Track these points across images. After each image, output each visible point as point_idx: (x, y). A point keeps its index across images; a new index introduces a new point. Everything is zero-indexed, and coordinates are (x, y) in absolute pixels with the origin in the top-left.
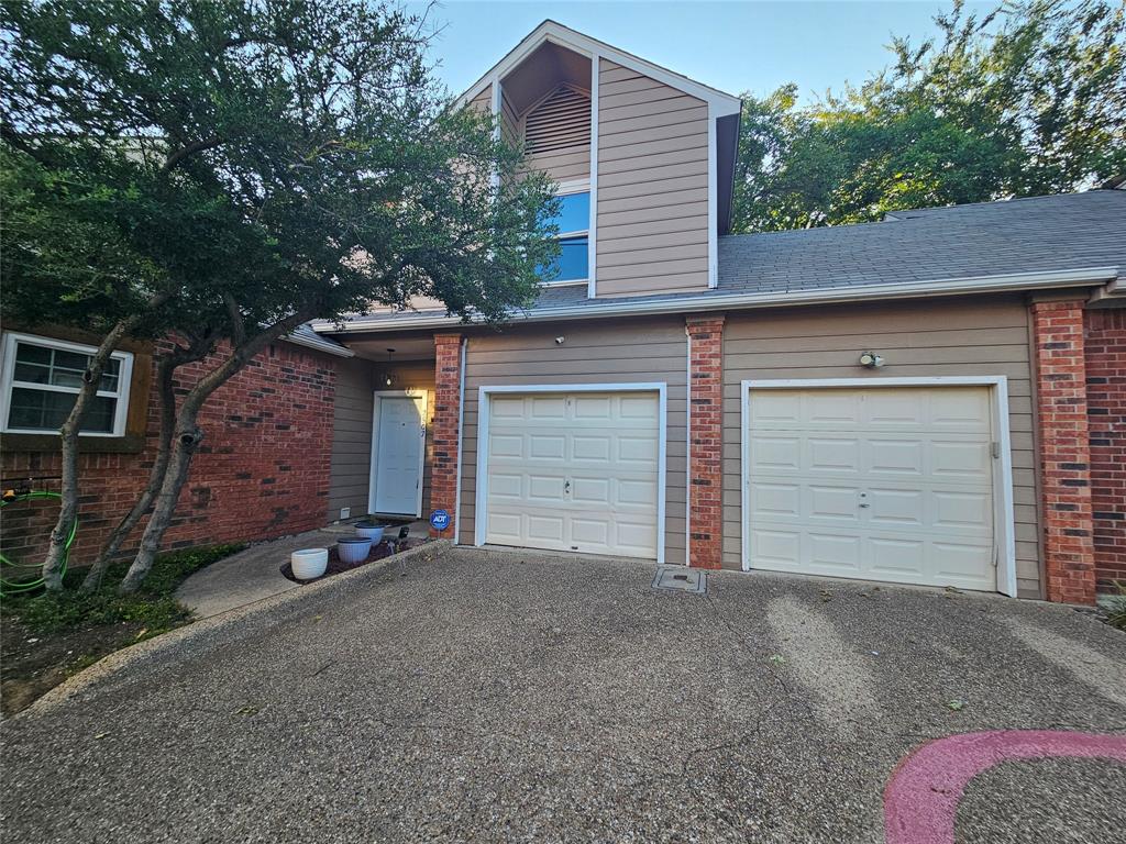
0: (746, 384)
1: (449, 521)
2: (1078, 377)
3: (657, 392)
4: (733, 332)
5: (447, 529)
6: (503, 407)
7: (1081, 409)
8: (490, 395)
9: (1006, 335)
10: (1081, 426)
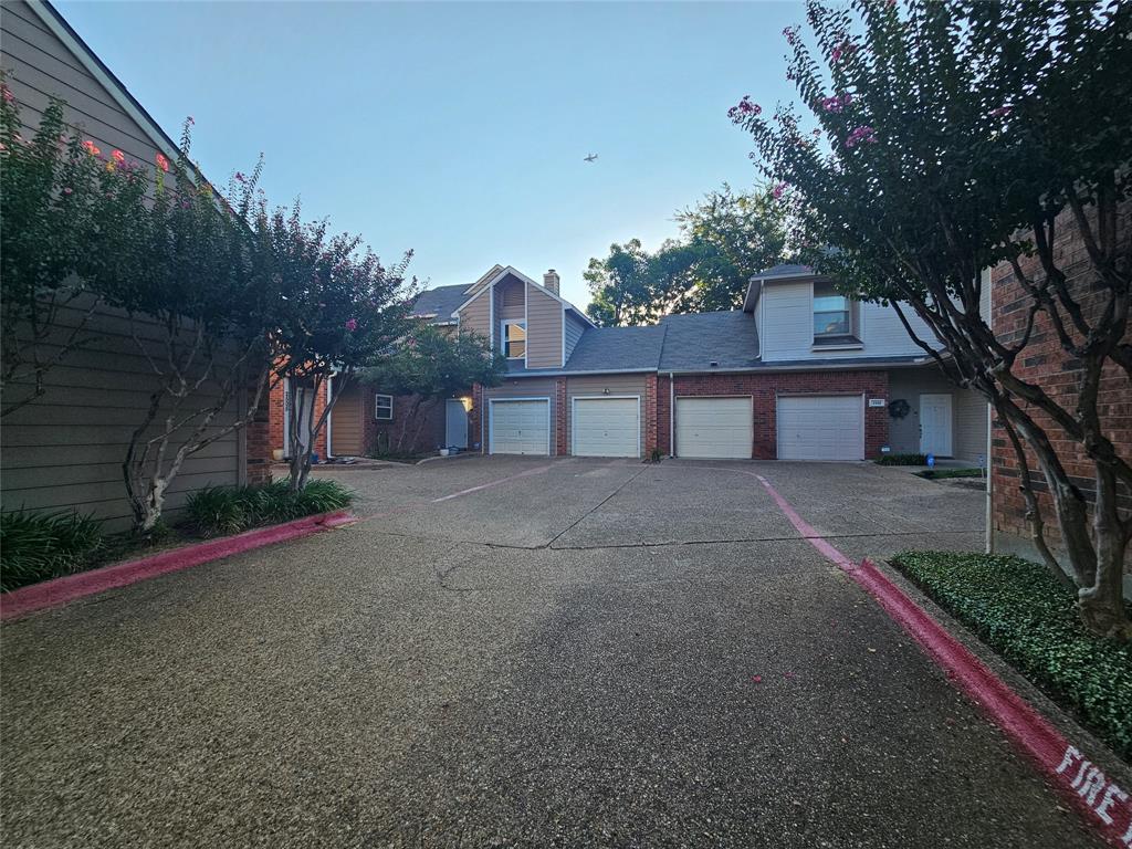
0: (573, 398)
1: (480, 445)
2: (655, 396)
3: (546, 401)
4: (569, 381)
5: (480, 449)
6: (497, 406)
7: (655, 405)
8: (493, 402)
9: (640, 384)
10: (655, 410)
